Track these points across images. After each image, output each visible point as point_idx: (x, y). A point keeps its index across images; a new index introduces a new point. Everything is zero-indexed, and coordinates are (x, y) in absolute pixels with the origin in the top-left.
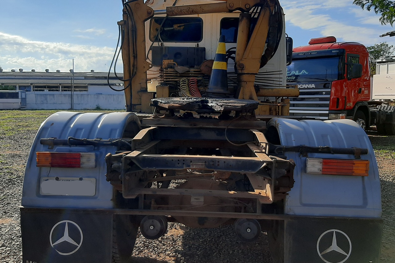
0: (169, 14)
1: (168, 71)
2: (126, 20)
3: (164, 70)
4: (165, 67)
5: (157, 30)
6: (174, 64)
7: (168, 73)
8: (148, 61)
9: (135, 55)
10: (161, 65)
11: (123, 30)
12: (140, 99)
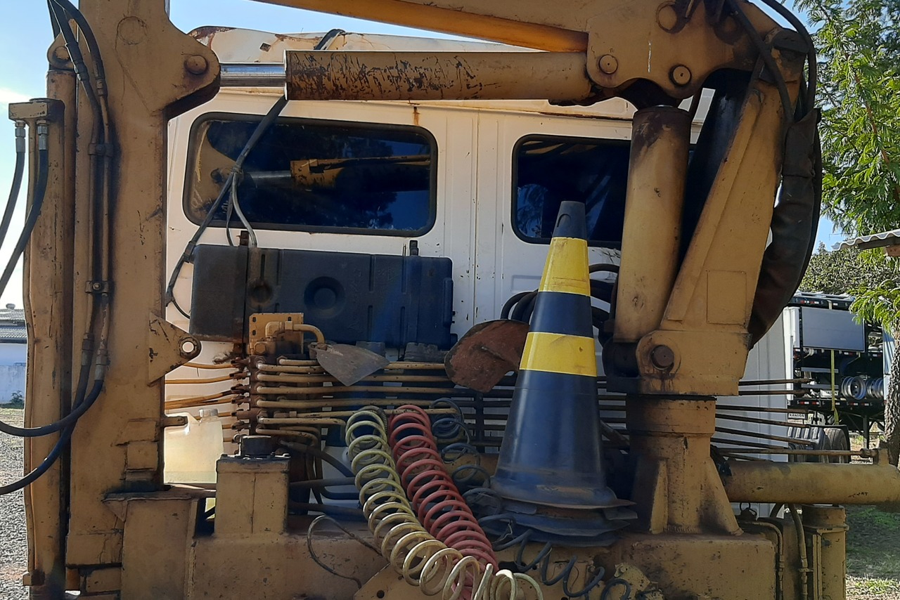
0: (303, 85)
1: (275, 373)
2: (63, 97)
3: (259, 366)
4: (262, 350)
5: (218, 178)
6: (310, 336)
7: (276, 384)
8: (172, 315)
9: (102, 287)
10: (239, 334)
11: (42, 147)
12: (117, 530)
